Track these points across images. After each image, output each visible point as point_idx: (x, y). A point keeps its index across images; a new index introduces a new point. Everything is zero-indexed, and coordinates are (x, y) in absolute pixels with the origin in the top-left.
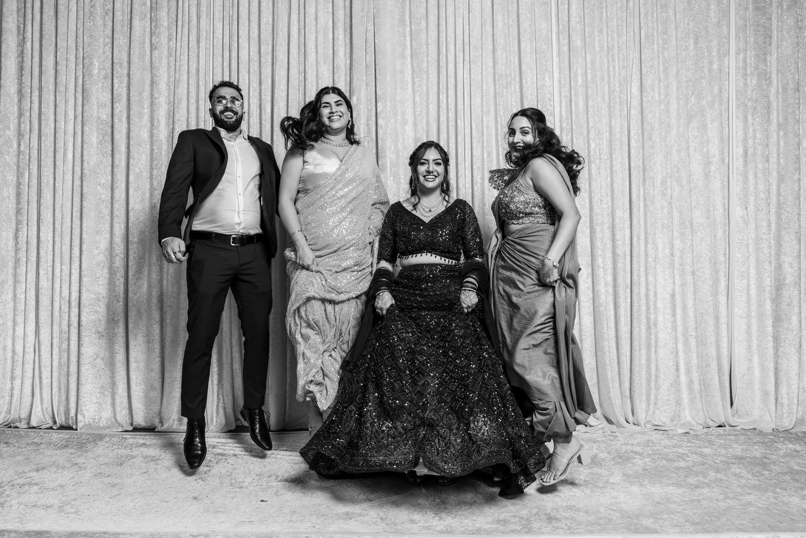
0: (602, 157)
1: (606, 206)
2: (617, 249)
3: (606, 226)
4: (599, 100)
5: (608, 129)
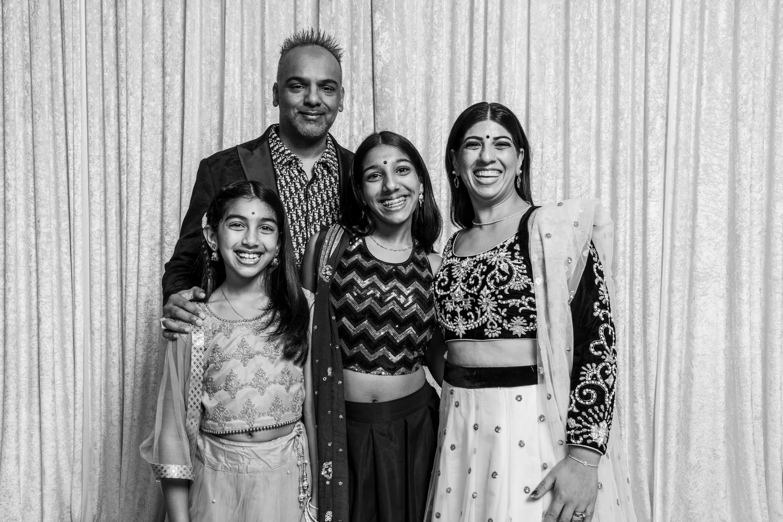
0: (757, 109)
1: (759, 196)
2: (774, 269)
3: (757, 229)
4: (758, 7)
5: (769, 59)
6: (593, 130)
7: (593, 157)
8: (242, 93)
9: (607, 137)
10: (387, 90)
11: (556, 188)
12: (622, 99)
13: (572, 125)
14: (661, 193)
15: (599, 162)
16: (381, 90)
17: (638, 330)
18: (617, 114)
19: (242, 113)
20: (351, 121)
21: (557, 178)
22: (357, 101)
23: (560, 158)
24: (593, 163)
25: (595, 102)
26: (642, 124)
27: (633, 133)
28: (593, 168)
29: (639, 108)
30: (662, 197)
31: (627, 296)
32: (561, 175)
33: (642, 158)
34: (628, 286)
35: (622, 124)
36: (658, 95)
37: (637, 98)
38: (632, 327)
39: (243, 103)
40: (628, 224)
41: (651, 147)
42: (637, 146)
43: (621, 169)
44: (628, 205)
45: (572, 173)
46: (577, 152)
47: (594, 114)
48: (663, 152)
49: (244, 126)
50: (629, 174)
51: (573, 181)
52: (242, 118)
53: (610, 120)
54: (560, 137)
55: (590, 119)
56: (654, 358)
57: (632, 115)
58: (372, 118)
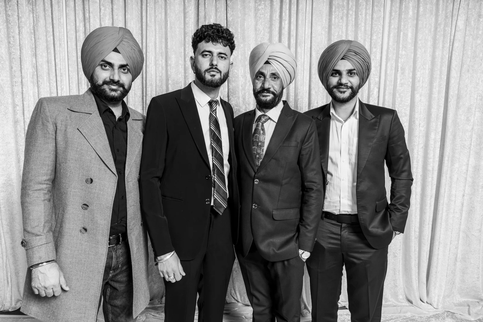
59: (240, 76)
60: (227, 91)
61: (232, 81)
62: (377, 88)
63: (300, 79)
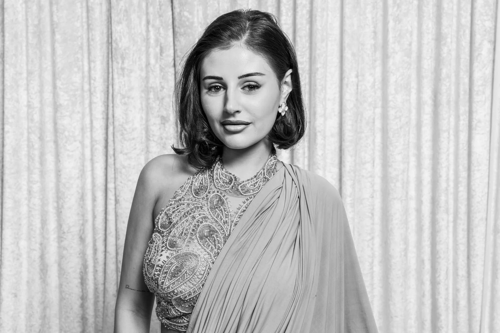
6: (414, 55)
7: (414, 84)
8: (26, 15)
9: (428, 64)
10: (186, 14)
11: (374, 119)
12: (445, 22)
13: (390, 50)
14: (488, 124)
15: (419, 91)
16: (180, 14)
17: (462, 272)
18: (439, 38)
19: (27, 38)
20: (148, 47)
21: (375, 108)
22: (153, 26)
23: (378, 85)
24: (414, 92)
25: (416, 24)
26: (467, 50)
27: (458, 58)
28: (414, 96)
29: (464, 31)
30: (488, 129)
31: (451, 235)
32: (380, 104)
33: (467, 87)
34: (451, 225)
35: (445, 50)
36: (485, 18)
37: (463, 21)
38: (456, 269)
39: (27, 26)
40: (452, 158)
41: (477, 75)
42: (462, 74)
43: (443, 99)
44: (452, 137)
45: (391, 104)
46: (396, 81)
47: (415, 37)
48: (490, 80)
49: (30, 51)
50: (453, 104)
51: (392, 113)
52: (27, 42)
53: (433, 44)
54: (379, 63)
55: (410, 44)
56: (478, 302)
57: (457, 38)
58: (172, 44)
59: (196, 24)
60: (172, 55)
61: (180, 35)
62: (489, 42)
63: (320, 28)
